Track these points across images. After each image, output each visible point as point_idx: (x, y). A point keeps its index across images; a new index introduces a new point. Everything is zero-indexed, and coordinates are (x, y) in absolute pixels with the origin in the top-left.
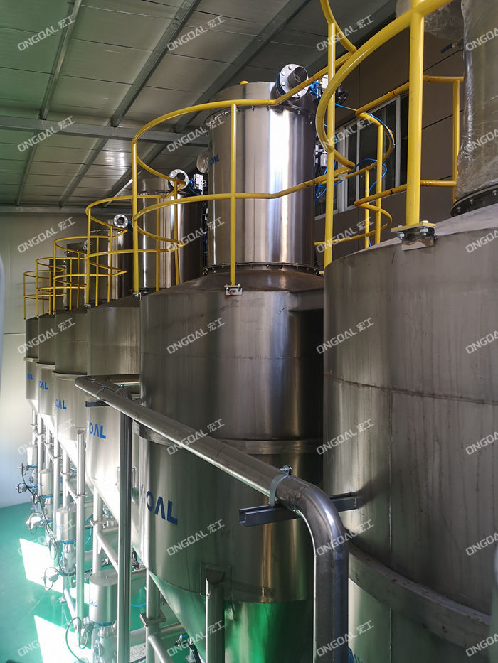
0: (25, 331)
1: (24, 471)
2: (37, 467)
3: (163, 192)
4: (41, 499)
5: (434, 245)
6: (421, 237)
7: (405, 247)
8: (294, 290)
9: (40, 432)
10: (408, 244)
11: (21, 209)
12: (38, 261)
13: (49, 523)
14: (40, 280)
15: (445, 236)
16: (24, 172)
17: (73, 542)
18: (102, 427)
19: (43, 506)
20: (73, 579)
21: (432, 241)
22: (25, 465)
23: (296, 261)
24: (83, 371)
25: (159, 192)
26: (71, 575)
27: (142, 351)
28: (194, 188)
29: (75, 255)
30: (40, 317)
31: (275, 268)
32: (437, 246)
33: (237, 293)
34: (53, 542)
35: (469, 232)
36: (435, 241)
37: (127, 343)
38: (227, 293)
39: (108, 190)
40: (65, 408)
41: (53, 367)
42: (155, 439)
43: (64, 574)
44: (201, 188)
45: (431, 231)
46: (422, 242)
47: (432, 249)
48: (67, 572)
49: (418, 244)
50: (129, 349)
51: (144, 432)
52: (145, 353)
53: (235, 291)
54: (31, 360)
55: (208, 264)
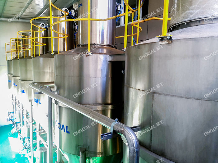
0: (7, 64)
1: (9, 114)
2: (14, 112)
3: (60, 16)
4: (16, 123)
5: (172, 43)
6: (167, 39)
7: (160, 43)
8: (110, 54)
9: (14, 100)
10: (162, 42)
11: (3, 19)
12: (11, 39)
13: (20, 131)
14: (12, 46)
15: (176, 40)
16: (4, 5)
17: (29, 137)
18: (39, 100)
19: (17, 125)
20: (29, 150)
21: (171, 42)
22: (9, 112)
23: (109, 44)
24: (31, 80)
25: (58, 16)
26: (28, 148)
27: (55, 74)
28: (71, 15)
29: (26, 37)
30: (13, 59)
31: (102, 46)
32: (173, 43)
33: (90, 55)
34: (22, 138)
35: (185, 39)
36: (172, 41)
37: (47, 70)
38: (87, 55)
39: (36, 14)
40: (24, 93)
41: (19, 78)
42: (61, 105)
43: (26, 148)
44: (73, 15)
45: (171, 38)
46: (167, 41)
47: (171, 44)
48: (27, 148)
49: (166, 42)
50: (49, 73)
51: (56, 103)
52: (56, 75)
53: (90, 54)
54: (10, 75)
55: (79, 44)
